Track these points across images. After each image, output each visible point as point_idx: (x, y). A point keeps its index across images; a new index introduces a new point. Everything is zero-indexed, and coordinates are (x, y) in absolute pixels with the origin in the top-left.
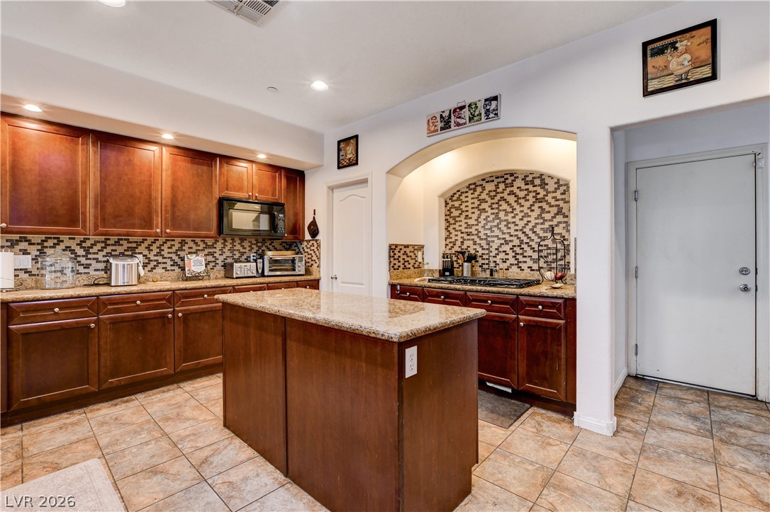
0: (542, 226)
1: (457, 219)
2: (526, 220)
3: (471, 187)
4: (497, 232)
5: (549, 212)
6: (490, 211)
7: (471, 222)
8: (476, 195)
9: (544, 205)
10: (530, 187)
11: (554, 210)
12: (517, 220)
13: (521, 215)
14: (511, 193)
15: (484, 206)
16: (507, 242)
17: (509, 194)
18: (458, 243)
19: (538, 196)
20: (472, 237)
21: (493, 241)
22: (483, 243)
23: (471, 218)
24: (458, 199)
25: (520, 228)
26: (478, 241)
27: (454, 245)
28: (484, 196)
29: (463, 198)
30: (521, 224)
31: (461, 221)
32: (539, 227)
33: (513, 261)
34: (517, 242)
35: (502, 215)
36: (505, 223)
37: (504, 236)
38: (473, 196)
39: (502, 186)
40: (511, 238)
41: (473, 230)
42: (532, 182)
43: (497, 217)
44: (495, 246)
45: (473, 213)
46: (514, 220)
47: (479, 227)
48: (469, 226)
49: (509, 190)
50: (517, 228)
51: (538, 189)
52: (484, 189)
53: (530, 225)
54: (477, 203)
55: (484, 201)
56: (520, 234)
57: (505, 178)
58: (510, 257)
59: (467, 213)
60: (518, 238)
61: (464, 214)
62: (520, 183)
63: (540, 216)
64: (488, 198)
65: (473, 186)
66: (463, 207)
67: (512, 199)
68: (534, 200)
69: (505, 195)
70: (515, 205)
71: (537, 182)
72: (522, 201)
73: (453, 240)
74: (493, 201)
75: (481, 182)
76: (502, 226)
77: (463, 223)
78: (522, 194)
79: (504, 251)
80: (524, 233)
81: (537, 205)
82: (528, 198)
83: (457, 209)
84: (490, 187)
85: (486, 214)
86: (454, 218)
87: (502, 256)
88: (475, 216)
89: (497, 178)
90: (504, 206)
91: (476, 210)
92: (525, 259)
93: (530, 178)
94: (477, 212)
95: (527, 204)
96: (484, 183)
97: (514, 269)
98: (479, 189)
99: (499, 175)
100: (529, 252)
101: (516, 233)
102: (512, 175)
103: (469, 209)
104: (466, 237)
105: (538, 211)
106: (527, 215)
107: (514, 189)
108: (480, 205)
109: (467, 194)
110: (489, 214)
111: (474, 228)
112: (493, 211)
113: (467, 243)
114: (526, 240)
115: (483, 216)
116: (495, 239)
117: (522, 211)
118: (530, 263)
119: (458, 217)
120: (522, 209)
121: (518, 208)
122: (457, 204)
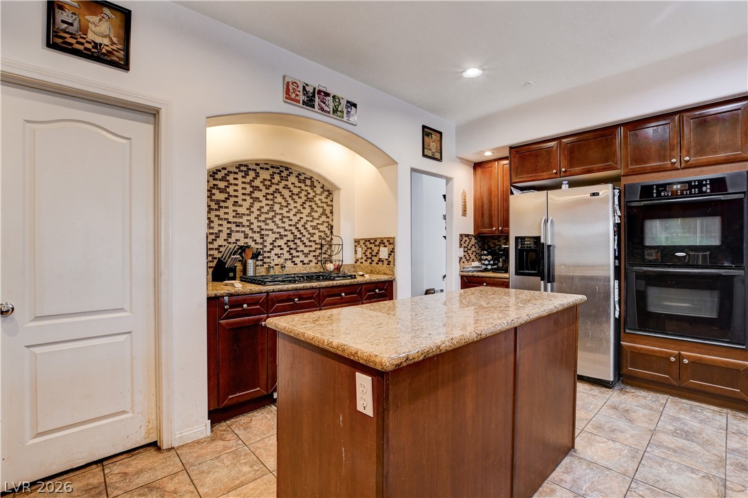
0: (312, 224)
1: (222, 204)
2: (299, 216)
3: (242, 168)
4: (272, 226)
5: (316, 212)
6: (264, 202)
7: (241, 210)
8: (248, 179)
9: (313, 204)
10: (302, 185)
11: (320, 210)
12: (291, 215)
13: (295, 211)
14: (286, 187)
15: (257, 194)
16: (281, 237)
17: (284, 188)
18: (223, 235)
19: (309, 196)
20: (243, 229)
21: (268, 235)
22: (257, 236)
23: (241, 206)
24: (223, 179)
25: (293, 223)
26: (251, 234)
27: (218, 237)
28: (257, 183)
29: (230, 178)
30: (295, 219)
31: (227, 207)
32: (309, 224)
33: (287, 256)
34: (291, 237)
35: (277, 207)
36: (280, 217)
37: (279, 230)
38: (244, 180)
39: (277, 178)
40: (286, 233)
41: (244, 220)
42: (304, 181)
43: (272, 209)
44: (269, 240)
45: (245, 200)
46: (288, 215)
47: (252, 218)
48: (238, 215)
49: (284, 183)
50: (290, 223)
51: (309, 189)
52: (257, 175)
53: (303, 222)
54: (249, 189)
55: (257, 188)
56: (293, 229)
57: (281, 170)
58: (284, 251)
59: (236, 199)
60: (292, 233)
61: (232, 200)
62: (292, 179)
63: (309, 215)
64: (261, 187)
65: (243, 168)
66: (231, 190)
67: (286, 193)
68: (306, 198)
69: (280, 187)
70: (290, 201)
71: (308, 182)
72: (296, 197)
73: (216, 230)
74: (268, 191)
75: (255, 167)
76: (277, 219)
77: (230, 211)
78: (296, 191)
79: (278, 246)
80: (297, 228)
81: (308, 204)
82: (300, 195)
83: (222, 191)
84: (265, 175)
85: (260, 204)
86: (218, 202)
87: (277, 250)
88: (246, 205)
89: (272, 167)
90: (279, 199)
91: (247, 198)
92: (298, 254)
93: (302, 177)
94: (249, 201)
95: (300, 201)
96: (258, 169)
97: (289, 264)
98: (252, 174)
99: (274, 164)
100: (302, 247)
101: (290, 228)
102: (287, 169)
103: (239, 194)
104: (234, 227)
105: (308, 210)
106: (299, 212)
107: (289, 183)
108: (252, 192)
109: (236, 176)
110: (263, 204)
111: (245, 218)
112: (268, 202)
113: (235, 236)
114: (299, 236)
115: (257, 205)
116: (270, 233)
117: (295, 207)
118: (302, 257)
119: (224, 201)
120: (295, 205)
121: (292, 205)
122: (222, 185)
